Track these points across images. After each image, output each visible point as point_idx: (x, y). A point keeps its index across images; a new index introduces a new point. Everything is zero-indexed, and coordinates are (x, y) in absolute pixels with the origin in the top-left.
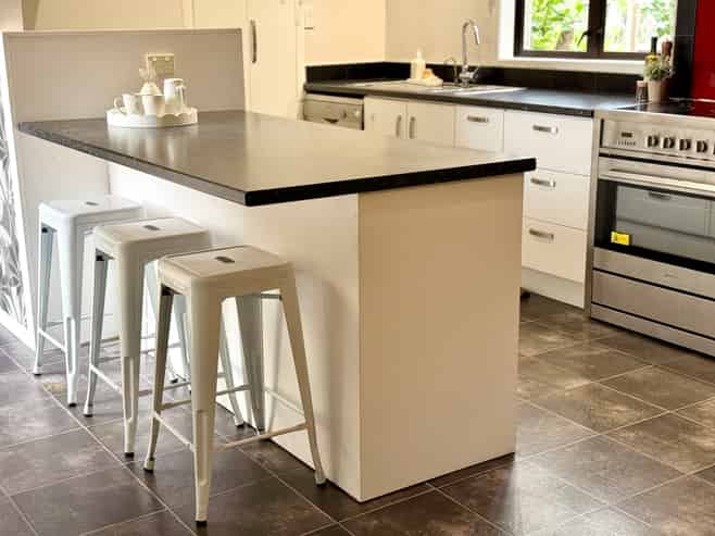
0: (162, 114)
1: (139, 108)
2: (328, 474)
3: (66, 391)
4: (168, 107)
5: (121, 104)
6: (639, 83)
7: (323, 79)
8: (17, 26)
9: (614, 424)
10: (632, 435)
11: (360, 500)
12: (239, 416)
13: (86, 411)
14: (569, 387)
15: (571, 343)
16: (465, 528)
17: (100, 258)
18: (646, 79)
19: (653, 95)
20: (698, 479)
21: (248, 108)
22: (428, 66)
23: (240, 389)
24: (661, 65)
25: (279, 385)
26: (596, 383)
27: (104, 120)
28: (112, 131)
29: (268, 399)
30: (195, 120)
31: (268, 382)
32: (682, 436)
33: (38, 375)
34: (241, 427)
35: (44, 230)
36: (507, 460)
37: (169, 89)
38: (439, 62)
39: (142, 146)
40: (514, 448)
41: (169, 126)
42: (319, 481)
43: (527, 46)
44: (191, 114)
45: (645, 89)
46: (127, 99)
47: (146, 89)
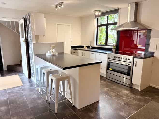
0: (53, 53)
1: (50, 53)
2: (74, 105)
3: (39, 90)
4: (54, 52)
5: (48, 52)
6: (112, 50)
7: (73, 47)
8: (35, 42)
9: (112, 96)
10: (114, 97)
11: (78, 109)
12: (62, 95)
13: (42, 93)
14: (105, 89)
15: (105, 82)
16: (93, 114)
17: (44, 73)
18: (113, 49)
19: (114, 51)
20: (124, 105)
21: (64, 52)
22: (86, 46)
23: (62, 91)
24: (115, 47)
25: (68, 91)
26: (109, 89)
27: (45, 54)
28: (46, 56)
29: (66, 93)
30: (57, 54)
31: (66, 91)
32: (121, 97)
33: (36, 87)
34: (62, 96)
35: (37, 69)
36: (98, 102)
37: (54, 50)
38: (87, 46)
39: (50, 58)
40: (99, 100)
41: (54, 55)
42: (73, 106)
43: (98, 44)
44: (57, 53)
45: (113, 50)
46: (48, 51)
47: (51, 50)
